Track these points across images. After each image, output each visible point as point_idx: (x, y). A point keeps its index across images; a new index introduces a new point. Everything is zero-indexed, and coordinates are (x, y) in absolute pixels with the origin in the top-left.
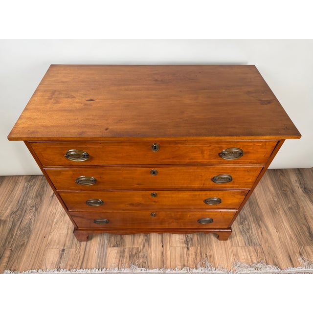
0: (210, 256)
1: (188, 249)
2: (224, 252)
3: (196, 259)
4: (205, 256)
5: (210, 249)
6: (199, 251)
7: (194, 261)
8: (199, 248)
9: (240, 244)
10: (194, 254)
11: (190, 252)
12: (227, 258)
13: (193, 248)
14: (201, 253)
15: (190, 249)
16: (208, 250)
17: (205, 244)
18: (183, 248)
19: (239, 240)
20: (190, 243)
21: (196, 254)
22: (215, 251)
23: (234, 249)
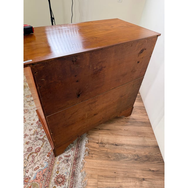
0: (92, 157)
1: (97, 143)
2: (94, 167)
3: (91, 147)
4: (93, 153)
5: (97, 157)
6: (96, 150)
7: (90, 145)
8: (98, 150)
9: (100, 183)
10: (94, 146)
11: (96, 144)
12: (89, 168)
13: (98, 146)
14: (94, 151)
15: (98, 144)
16: (96, 156)
17: (100, 155)
18: (98, 140)
19: (103, 183)
20: (101, 145)
21: (95, 148)
22: (95, 161)
23: (96, 176)
